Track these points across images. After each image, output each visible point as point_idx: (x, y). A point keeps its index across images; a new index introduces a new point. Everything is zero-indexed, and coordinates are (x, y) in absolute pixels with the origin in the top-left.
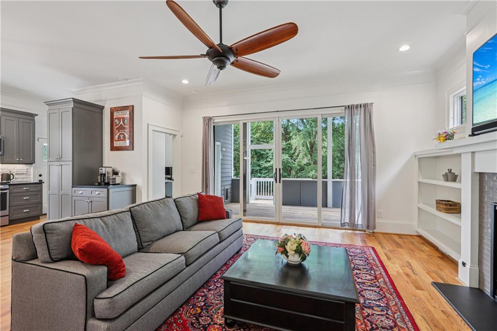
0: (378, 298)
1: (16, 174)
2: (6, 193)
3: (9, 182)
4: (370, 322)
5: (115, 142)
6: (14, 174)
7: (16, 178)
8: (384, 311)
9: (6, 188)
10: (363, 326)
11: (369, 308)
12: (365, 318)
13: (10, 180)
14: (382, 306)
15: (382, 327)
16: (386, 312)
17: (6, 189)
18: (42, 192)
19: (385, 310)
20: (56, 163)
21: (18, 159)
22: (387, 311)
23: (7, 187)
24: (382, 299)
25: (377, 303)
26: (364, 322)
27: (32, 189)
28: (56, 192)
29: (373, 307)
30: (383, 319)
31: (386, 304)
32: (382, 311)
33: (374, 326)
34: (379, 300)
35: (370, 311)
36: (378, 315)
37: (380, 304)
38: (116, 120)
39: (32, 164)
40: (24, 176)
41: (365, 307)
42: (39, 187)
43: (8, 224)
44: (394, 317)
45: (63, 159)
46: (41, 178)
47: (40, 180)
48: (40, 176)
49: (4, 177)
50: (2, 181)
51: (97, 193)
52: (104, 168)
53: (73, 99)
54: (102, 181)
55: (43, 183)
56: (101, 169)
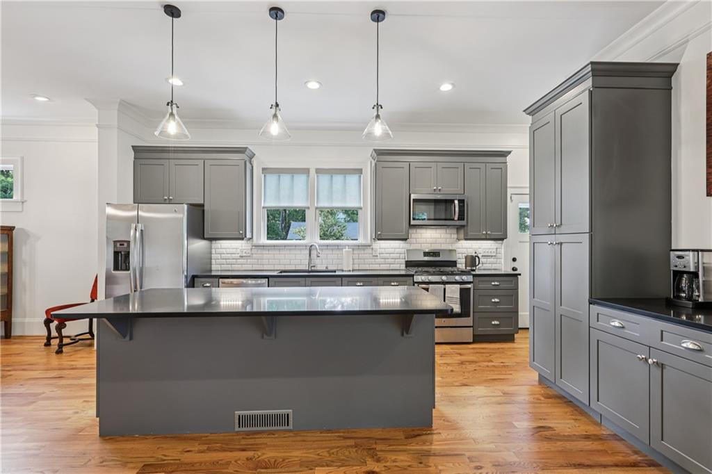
1: (483, 256)
2: (470, 289)
3: (474, 270)
6: (480, 256)
7: (483, 263)
9: (469, 280)
13: (476, 266)
17: (469, 283)
18: (518, 292)
20: (549, 239)
21: (484, 232)
23: (470, 278)
27: (504, 286)
28: (548, 303)
39: (502, 239)
40: (492, 260)
42: (513, 282)
43: (471, 341)
45: (563, 229)
46: (515, 265)
47: (514, 269)
48: (514, 260)
49: (469, 261)
50: (466, 267)
51: (691, 346)
52: (691, 253)
53: (592, 63)
54: (683, 295)
55: (520, 275)
56: (679, 257)
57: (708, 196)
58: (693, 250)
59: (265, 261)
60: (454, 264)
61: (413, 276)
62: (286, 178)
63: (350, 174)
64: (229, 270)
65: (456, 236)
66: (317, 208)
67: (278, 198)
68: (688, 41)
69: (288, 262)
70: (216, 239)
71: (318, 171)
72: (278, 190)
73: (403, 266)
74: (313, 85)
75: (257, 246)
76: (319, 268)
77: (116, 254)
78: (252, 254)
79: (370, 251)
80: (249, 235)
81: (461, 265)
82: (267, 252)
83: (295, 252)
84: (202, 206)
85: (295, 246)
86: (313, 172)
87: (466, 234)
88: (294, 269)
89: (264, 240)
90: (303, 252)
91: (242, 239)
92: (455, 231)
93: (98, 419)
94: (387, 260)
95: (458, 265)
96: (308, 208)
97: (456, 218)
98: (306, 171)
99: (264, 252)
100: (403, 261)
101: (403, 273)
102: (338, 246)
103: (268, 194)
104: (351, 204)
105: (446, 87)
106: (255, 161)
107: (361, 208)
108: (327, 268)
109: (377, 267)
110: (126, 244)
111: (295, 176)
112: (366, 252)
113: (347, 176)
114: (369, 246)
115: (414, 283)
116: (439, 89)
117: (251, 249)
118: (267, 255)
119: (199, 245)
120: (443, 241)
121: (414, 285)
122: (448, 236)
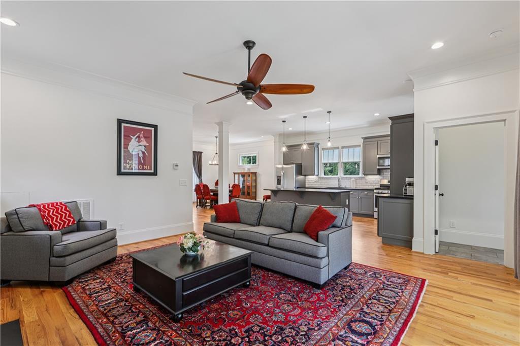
0: (136, 338)
4: (134, 312)
8: (125, 327)
10: (137, 307)
11: (140, 322)
12: (139, 312)
14: (128, 331)
15: (123, 314)
16: (124, 327)
19: (125, 329)
22: (123, 329)
24: (132, 339)
25: (134, 331)
26: (138, 309)
29: (137, 325)
30: (125, 320)
31: (125, 337)
32: (128, 326)
33: (130, 311)
34: (135, 336)
35: (138, 319)
36: (130, 321)
37: (132, 333)
41: (143, 320)
44: (115, 327)
59: (323, 184)
61: (373, 190)
64: (311, 186)
66: (342, 162)
67: (328, 159)
70: (307, 175)
71: (343, 147)
72: (328, 155)
73: (379, 187)
75: (320, 178)
76: (343, 186)
77: (278, 180)
78: (319, 181)
79: (364, 180)
80: (316, 174)
83: (333, 180)
84: (301, 164)
85: (334, 178)
86: (340, 148)
88: (333, 186)
89: (323, 176)
90: (336, 180)
91: (313, 175)
96: (339, 162)
98: (338, 148)
100: (379, 185)
102: (350, 178)
103: (324, 158)
104: (356, 160)
106: (319, 146)
107: (360, 162)
108: (345, 186)
110: (280, 177)
111: (334, 150)
112: (362, 180)
113: (355, 148)
115: (374, 193)
117: (318, 179)
118: (324, 181)
119: (301, 177)
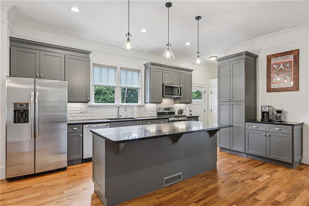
5: (272, 84)
20: (228, 103)
21: (186, 100)
38: (275, 66)
39: (190, 103)
42: (197, 119)
45: (234, 100)
46: (191, 113)
47: (191, 115)
48: (191, 111)
49: (180, 112)
50: (178, 114)
51: (278, 129)
52: (268, 107)
53: (247, 52)
54: (265, 118)
55: (199, 116)
56: (264, 108)
57: (267, 92)
58: (268, 106)
59: (94, 115)
60: (173, 113)
61: (168, 118)
62: (104, 70)
63: (134, 71)
64: (73, 120)
65: (174, 102)
66: (120, 87)
67: (101, 80)
68: (261, 50)
69: (101, 114)
71: (122, 69)
72: (101, 76)
73: (156, 115)
74: (144, 31)
75: (90, 106)
78: (87, 111)
81: (176, 114)
82: (96, 110)
83: (110, 109)
85: (110, 106)
86: (119, 69)
87: (180, 101)
88: (110, 118)
89: (93, 103)
90: (114, 109)
92: (173, 100)
93: (106, 199)
94: (150, 112)
95: (175, 114)
96: (116, 87)
97: (179, 95)
98: (115, 68)
99: (94, 110)
100: (156, 113)
101: (156, 118)
102: (130, 106)
103: (95, 77)
105: (188, 44)
107: (139, 88)
108: (126, 117)
109: (146, 115)
110: (25, 106)
111: (109, 70)
112: (142, 109)
113: (133, 72)
114: (143, 106)
115: (169, 121)
116: (185, 44)
117: (87, 108)
120: (169, 104)
121: (169, 122)
122: (171, 102)
